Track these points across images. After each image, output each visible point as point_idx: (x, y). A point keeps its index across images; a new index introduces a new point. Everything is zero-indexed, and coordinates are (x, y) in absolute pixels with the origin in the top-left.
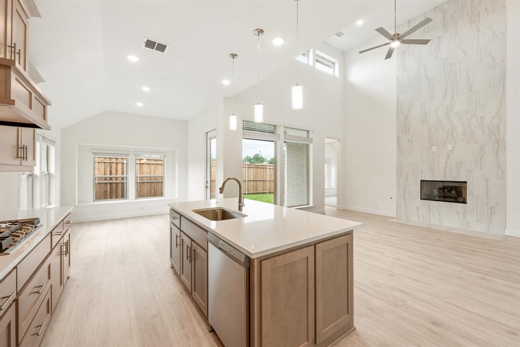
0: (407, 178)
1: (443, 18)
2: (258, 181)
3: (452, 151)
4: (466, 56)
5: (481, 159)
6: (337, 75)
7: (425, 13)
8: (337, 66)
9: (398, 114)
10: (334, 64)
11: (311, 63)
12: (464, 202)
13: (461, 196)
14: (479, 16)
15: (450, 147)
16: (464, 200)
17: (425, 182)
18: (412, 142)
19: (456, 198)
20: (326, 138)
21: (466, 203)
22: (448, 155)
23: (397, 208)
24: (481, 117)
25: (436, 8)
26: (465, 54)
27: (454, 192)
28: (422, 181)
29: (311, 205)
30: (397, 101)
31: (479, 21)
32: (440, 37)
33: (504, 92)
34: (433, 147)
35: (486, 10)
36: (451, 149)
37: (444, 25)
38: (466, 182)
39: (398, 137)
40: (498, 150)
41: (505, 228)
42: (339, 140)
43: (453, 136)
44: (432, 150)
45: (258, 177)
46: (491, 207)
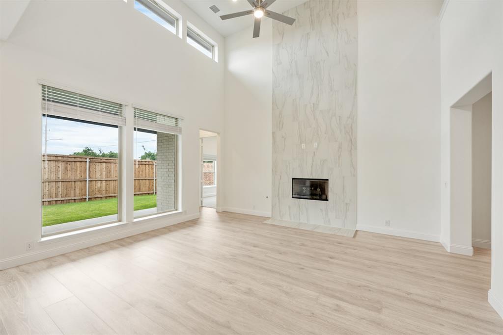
0: (281, 176)
1: (311, 15)
2: (142, 180)
3: (317, 149)
4: (328, 55)
5: (339, 157)
6: (216, 59)
7: (296, 7)
8: (216, 49)
9: (273, 109)
10: (213, 46)
11: (181, 36)
12: (327, 200)
13: (325, 194)
14: (338, 18)
15: (315, 145)
16: (327, 197)
17: (296, 180)
18: (285, 139)
19: (320, 196)
20: (200, 129)
21: (328, 200)
22: (314, 153)
23: (273, 207)
24: (340, 116)
25: (305, 4)
26: (328, 54)
27: (319, 190)
28: (293, 179)
29: (180, 210)
30: (272, 96)
31: (338, 24)
32: (308, 34)
33: (356, 94)
34: (303, 145)
35: (343, 14)
36: (316, 147)
37: (312, 22)
38: (328, 180)
39: (273, 133)
40: (351, 149)
41: (356, 223)
42: (218, 133)
43: (318, 134)
44: (301, 147)
45: (142, 175)
46: (347, 204)
